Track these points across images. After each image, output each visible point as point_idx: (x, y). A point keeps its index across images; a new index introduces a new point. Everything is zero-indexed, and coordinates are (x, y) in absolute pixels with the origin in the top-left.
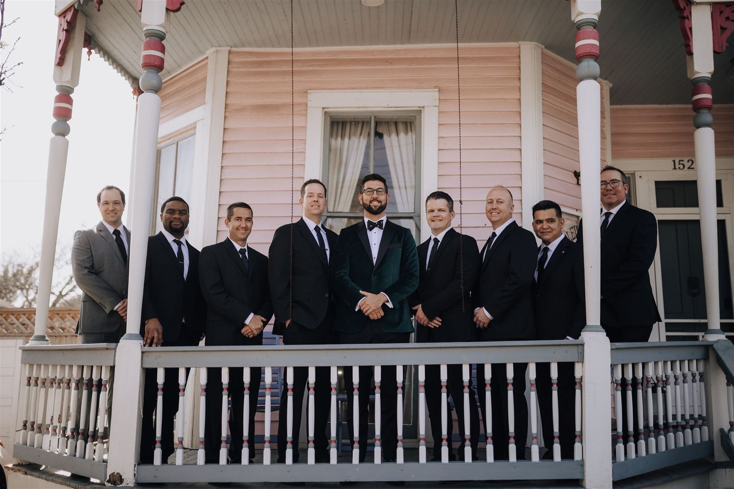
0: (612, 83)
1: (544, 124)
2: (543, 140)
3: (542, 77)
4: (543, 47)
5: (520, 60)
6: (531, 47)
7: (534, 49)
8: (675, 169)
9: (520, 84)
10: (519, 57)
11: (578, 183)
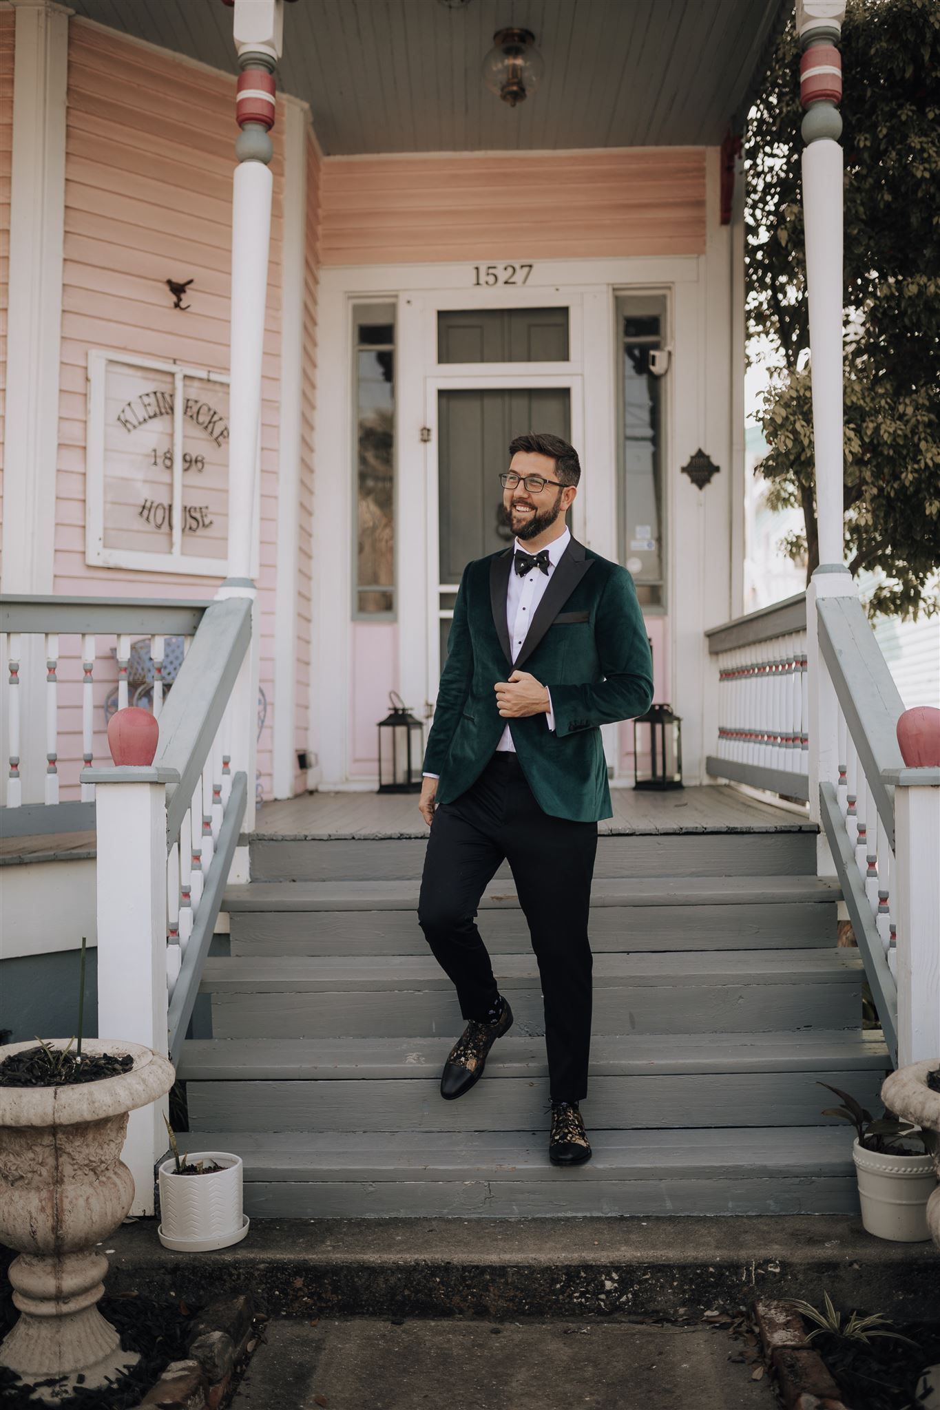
0: (308, 102)
1: (70, 178)
2: (65, 213)
3: (69, 77)
4: (71, 11)
5: (14, 41)
6: (38, 11)
7: (43, 15)
8: (478, 284)
9: (13, 92)
10: (13, 34)
11: (177, 305)
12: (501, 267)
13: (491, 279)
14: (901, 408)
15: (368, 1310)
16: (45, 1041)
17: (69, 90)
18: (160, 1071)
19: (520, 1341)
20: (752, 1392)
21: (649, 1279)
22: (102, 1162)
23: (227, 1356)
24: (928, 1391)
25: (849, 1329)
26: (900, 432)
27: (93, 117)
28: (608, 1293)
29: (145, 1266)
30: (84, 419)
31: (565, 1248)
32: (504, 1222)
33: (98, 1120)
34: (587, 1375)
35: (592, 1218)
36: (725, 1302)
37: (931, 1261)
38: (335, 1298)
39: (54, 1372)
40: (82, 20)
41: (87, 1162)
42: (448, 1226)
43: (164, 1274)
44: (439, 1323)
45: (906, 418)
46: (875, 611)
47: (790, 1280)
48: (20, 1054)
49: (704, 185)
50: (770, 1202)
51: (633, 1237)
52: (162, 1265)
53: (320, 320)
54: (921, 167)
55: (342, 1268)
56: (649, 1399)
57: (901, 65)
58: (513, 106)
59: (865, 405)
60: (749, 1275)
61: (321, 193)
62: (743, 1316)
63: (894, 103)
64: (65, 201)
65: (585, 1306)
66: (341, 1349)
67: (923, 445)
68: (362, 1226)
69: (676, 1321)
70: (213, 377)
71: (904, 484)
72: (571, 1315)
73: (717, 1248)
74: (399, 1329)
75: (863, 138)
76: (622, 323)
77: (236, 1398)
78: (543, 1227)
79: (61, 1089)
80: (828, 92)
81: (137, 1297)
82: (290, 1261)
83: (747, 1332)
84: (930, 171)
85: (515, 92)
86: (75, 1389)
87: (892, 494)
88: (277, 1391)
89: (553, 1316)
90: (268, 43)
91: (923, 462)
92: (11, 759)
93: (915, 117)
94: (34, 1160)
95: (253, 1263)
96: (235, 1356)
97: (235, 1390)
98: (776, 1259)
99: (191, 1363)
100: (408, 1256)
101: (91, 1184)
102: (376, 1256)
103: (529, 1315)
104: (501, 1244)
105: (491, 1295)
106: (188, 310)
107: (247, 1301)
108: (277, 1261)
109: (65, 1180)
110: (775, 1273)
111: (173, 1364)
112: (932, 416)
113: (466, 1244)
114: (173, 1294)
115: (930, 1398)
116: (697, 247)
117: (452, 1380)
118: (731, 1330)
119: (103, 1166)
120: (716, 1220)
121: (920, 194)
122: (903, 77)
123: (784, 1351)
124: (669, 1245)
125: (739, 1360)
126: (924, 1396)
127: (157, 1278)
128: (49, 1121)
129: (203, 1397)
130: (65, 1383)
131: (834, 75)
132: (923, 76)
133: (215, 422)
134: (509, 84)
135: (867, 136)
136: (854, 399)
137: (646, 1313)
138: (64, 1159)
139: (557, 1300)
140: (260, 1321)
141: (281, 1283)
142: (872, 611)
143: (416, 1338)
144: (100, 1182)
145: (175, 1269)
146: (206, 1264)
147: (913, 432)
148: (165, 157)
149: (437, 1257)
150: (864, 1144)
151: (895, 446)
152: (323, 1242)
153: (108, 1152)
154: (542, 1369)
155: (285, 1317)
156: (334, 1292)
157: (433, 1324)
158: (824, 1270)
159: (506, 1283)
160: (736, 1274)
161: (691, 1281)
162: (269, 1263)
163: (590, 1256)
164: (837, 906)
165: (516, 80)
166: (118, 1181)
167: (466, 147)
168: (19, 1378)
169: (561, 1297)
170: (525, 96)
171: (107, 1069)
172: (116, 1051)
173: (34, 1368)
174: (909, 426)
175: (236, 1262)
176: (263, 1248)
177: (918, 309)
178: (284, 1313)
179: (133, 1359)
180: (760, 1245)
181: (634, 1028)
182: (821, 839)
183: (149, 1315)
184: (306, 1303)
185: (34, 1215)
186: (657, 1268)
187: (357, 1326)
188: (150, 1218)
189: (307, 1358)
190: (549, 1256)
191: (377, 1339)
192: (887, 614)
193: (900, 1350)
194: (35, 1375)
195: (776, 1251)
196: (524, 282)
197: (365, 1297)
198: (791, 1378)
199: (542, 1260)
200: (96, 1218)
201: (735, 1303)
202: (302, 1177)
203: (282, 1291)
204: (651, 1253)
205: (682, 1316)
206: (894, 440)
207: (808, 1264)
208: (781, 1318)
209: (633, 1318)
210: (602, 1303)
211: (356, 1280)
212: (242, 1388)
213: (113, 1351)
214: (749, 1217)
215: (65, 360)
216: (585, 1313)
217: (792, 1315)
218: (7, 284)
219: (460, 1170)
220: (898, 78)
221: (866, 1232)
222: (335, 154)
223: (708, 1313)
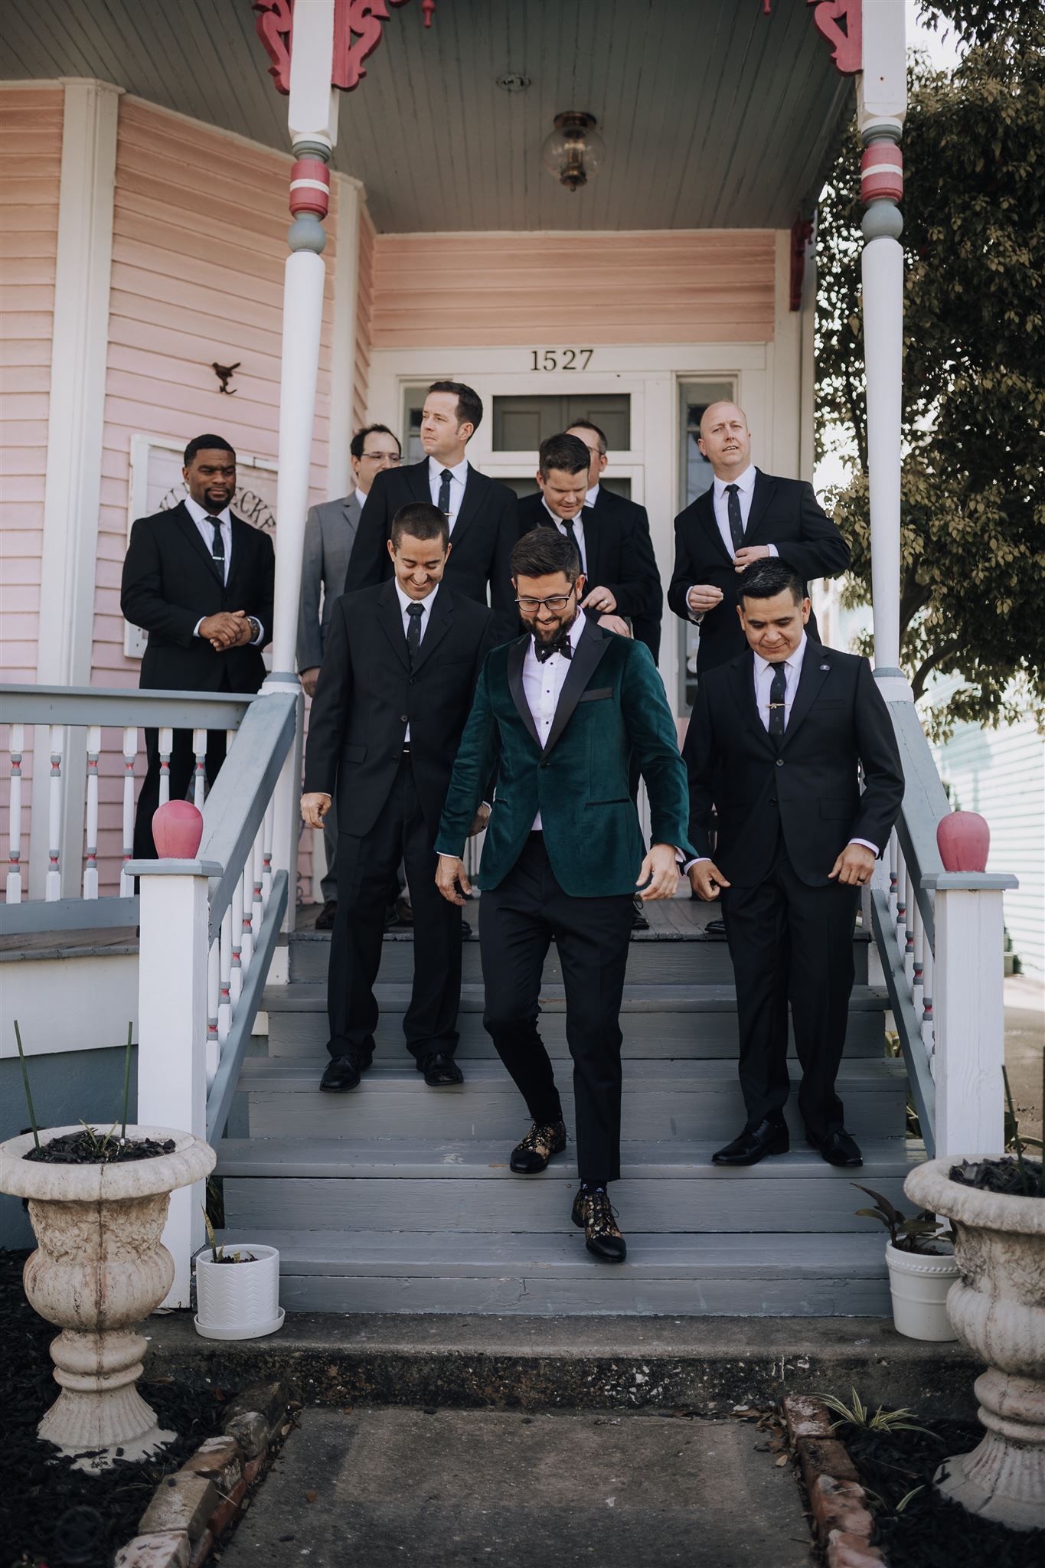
0: (361, 180)
1: (115, 259)
2: (111, 295)
3: (117, 156)
4: (122, 90)
5: (63, 120)
6: (88, 90)
7: (93, 94)
8: (536, 369)
9: (60, 172)
10: (62, 113)
11: (223, 389)
12: (560, 352)
13: (550, 364)
14: (972, 505)
15: (401, 1399)
16: (90, 1126)
17: (118, 170)
18: (202, 1154)
19: (550, 1430)
20: (774, 1476)
21: (679, 1373)
22: (144, 1241)
23: (262, 1435)
24: (945, 1476)
25: (875, 1422)
26: (969, 529)
27: (141, 197)
28: (639, 1386)
29: (181, 1353)
30: (126, 506)
31: (597, 1342)
32: (539, 1319)
33: (141, 1197)
34: (614, 1460)
35: (626, 1317)
36: (754, 1397)
37: (959, 1359)
38: (369, 1388)
39: (94, 1445)
40: (133, 98)
41: (129, 1240)
42: (484, 1323)
43: (200, 1361)
44: (471, 1413)
45: (976, 515)
46: (953, 717)
47: (819, 1377)
48: (64, 1137)
49: (773, 270)
50: (804, 1303)
51: (665, 1333)
52: (198, 1352)
53: (369, 404)
54: (996, 261)
55: (376, 1357)
56: (674, 1481)
57: (972, 158)
58: (573, 190)
59: (930, 505)
60: (778, 1370)
61: (373, 272)
62: (771, 1411)
63: (967, 196)
64: (111, 283)
65: (616, 1399)
66: (374, 1434)
67: (993, 544)
68: (396, 1321)
69: (706, 1414)
70: (259, 464)
71: (974, 583)
72: (601, 1408)
73: (748, 1344)
74: (431, 1418)
75: (936, 231)
76: (686, 411)
77: (270, 1474)
78: (576, 1324)
79: (107, 1166)
80: (889, 191)
81: (172, 1383)
82: (325, 1350)
83: (775, 1425)
84: (1004, 265)
85: (575, 176)
86: (114, 1461)
87: (962, 593)
88: (311, 1469)
89: (584, 1408)
90: (323, 133)
91: (994, 560)
92: (51, 852)
93: (989, 208)
94: (79, 1236)
95: (288, 1351)
96: (269, 1437)
97: (270, 1467)
98: (805, 1355)
99: (227, 1439)
100: (442, 1347)
101: (133, 1262)
102: (410, 1346)
103: (560, 1407)
104: (534, 1338)
105: (523, 1386)
106: (234, 394)
107: (281, 1388)
108: (312, 1350)
109: (109, 1256)
110: (804, 1369)
111: (209, 1440)
112: (1004, 515)
113: (499, 1338)
114: (209, 1380)
115: (947, 1482)
116: (765, 334)
117: (482, 1462)
118: (759, 1423)
119: (145, 1245)
120: (750, 1320)
121: (993, 288)
122: (974, 171)
123: (808, 1440)
124: (700, 1341)
125: (765, 1449)
126: (940, 1481)
127: (193, 1365)
128: (95, 1196)
129: (239, 1469)
130: (104, 1455)
131: (894, 174)
132: (994, 169)
133: (259, 511)
134: (569, 168)
135: (941, 229)
136: (919, 498)
137: (676, 1407)
138: (108, 1236)
139: (588, 1393)
140: (294, 1408)
141: (316, 1371)
142: (949, 717)
143: (448, 1426)
144: (142, 1261)
145: (212, 1356)
146: (242, 1351)
147: (984, 530)
148: (213, 237)
149: (470, 1348)
150: (897, 1245)
151: (965, 545)
152: (358, 1333)
153: (149, 1232)
154: (570, 1454)
155: (319, 1405)
156: (368, 1380)
157: (465, 1414)
158: (852, 1366)
159: (538, 1375)
160: (766, 1369)
161: (721, 1376)
162: (305, 1351)
163: (622, 1350)
164: (884, 1014)
165: (576, 164)
166: (159, 1261)
167: (524, 227)
168: (60, 1450)
169: (592, 1389)
170: (586, 180)
171: (150, 1152)
172: (158, 1137)
173: (74, 1442)
174: (979, 524)
175: (271, 1350)
176: (299, 1337)
177: (992, 405)
178: (318, 1401)
179: (171, 1437)
180: (791, 1342)
181: (675, 1134)
182: (872, 948)
183: (185, 1399)
184: (340, 1391)
185: (78, 1290)
186: (690, 1363)
187: (390, 1414)
188: (185, 1310)
189: (341, 1441)
190: (581, 1349)
191: (409, 1426)
192: (965, 720)
193: (924, 1443)
194: (75, 1447)
195: (806, 1348)
196: (584, 368)
197: (398, 1387)
198: (812, 1462)
199: (574, 1352)
200: (137, 1294)
201: (765, 1398)
202: (338, 1273)
203: (317, 1380)
204: (682, 1348)
205: (711, 1410)
206: (963, 537)
207: (837, 1360)
208: (808, 1411)
209: (662, 1411)
210: (633, 1397)
211: (390, 1369)
212: (276, 1465)
213: (151, 1428)
214: (782, 1318)
215: (108, 446)
216: (615, 1406)
217: (819, 1408)
218: (49, 366)
219: (496, 1267)
220: (969, 171)
221: (897, 1332)
222: (388, 232)
223: (737, 1408)
